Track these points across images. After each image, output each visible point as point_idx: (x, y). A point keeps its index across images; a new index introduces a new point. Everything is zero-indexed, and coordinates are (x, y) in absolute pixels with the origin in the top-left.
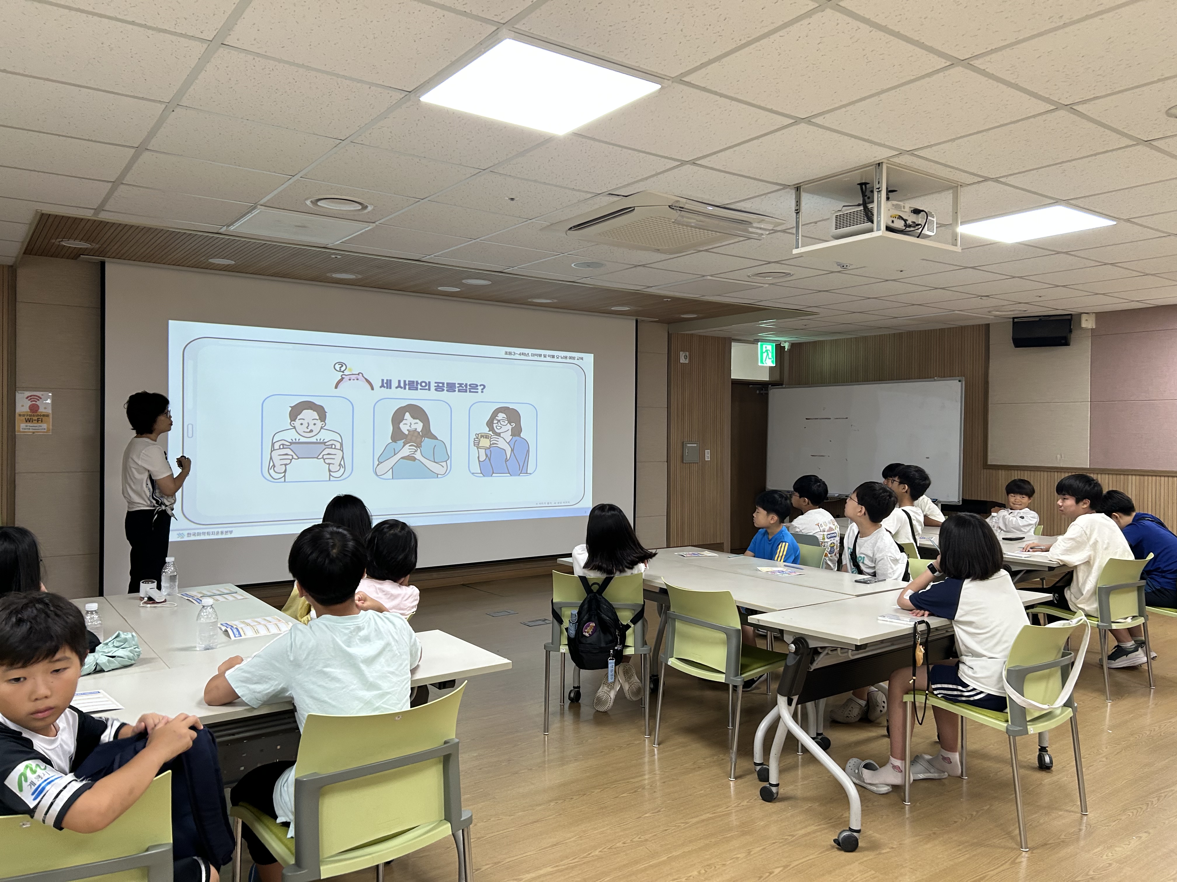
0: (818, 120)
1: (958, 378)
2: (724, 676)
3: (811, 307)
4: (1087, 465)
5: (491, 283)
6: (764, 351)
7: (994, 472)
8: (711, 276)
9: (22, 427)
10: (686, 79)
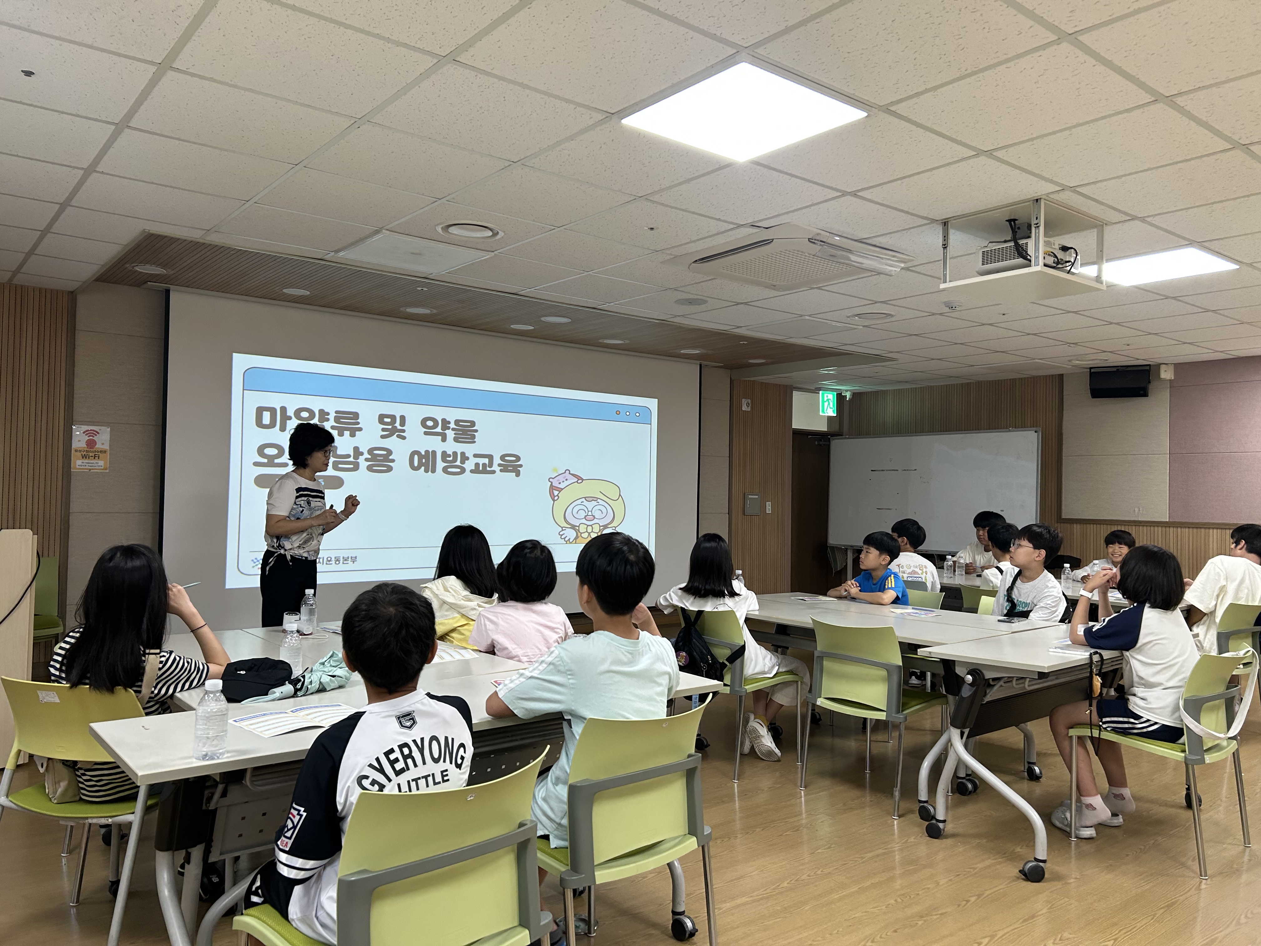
0: (998, 154)
1: (1035, 429)
2: (885, 713)
3: (892, 352)
4: (1166, 519)
5: (570, 320)
6: (825, 400)
7: (1068, 525)
8: (810, 316)
9: (78, 463)
10: (893, 108)
